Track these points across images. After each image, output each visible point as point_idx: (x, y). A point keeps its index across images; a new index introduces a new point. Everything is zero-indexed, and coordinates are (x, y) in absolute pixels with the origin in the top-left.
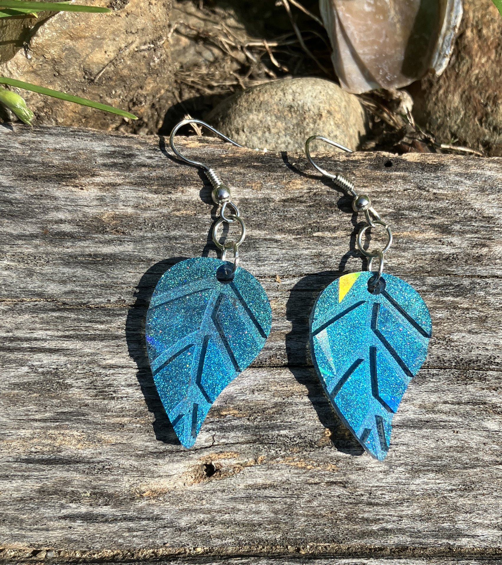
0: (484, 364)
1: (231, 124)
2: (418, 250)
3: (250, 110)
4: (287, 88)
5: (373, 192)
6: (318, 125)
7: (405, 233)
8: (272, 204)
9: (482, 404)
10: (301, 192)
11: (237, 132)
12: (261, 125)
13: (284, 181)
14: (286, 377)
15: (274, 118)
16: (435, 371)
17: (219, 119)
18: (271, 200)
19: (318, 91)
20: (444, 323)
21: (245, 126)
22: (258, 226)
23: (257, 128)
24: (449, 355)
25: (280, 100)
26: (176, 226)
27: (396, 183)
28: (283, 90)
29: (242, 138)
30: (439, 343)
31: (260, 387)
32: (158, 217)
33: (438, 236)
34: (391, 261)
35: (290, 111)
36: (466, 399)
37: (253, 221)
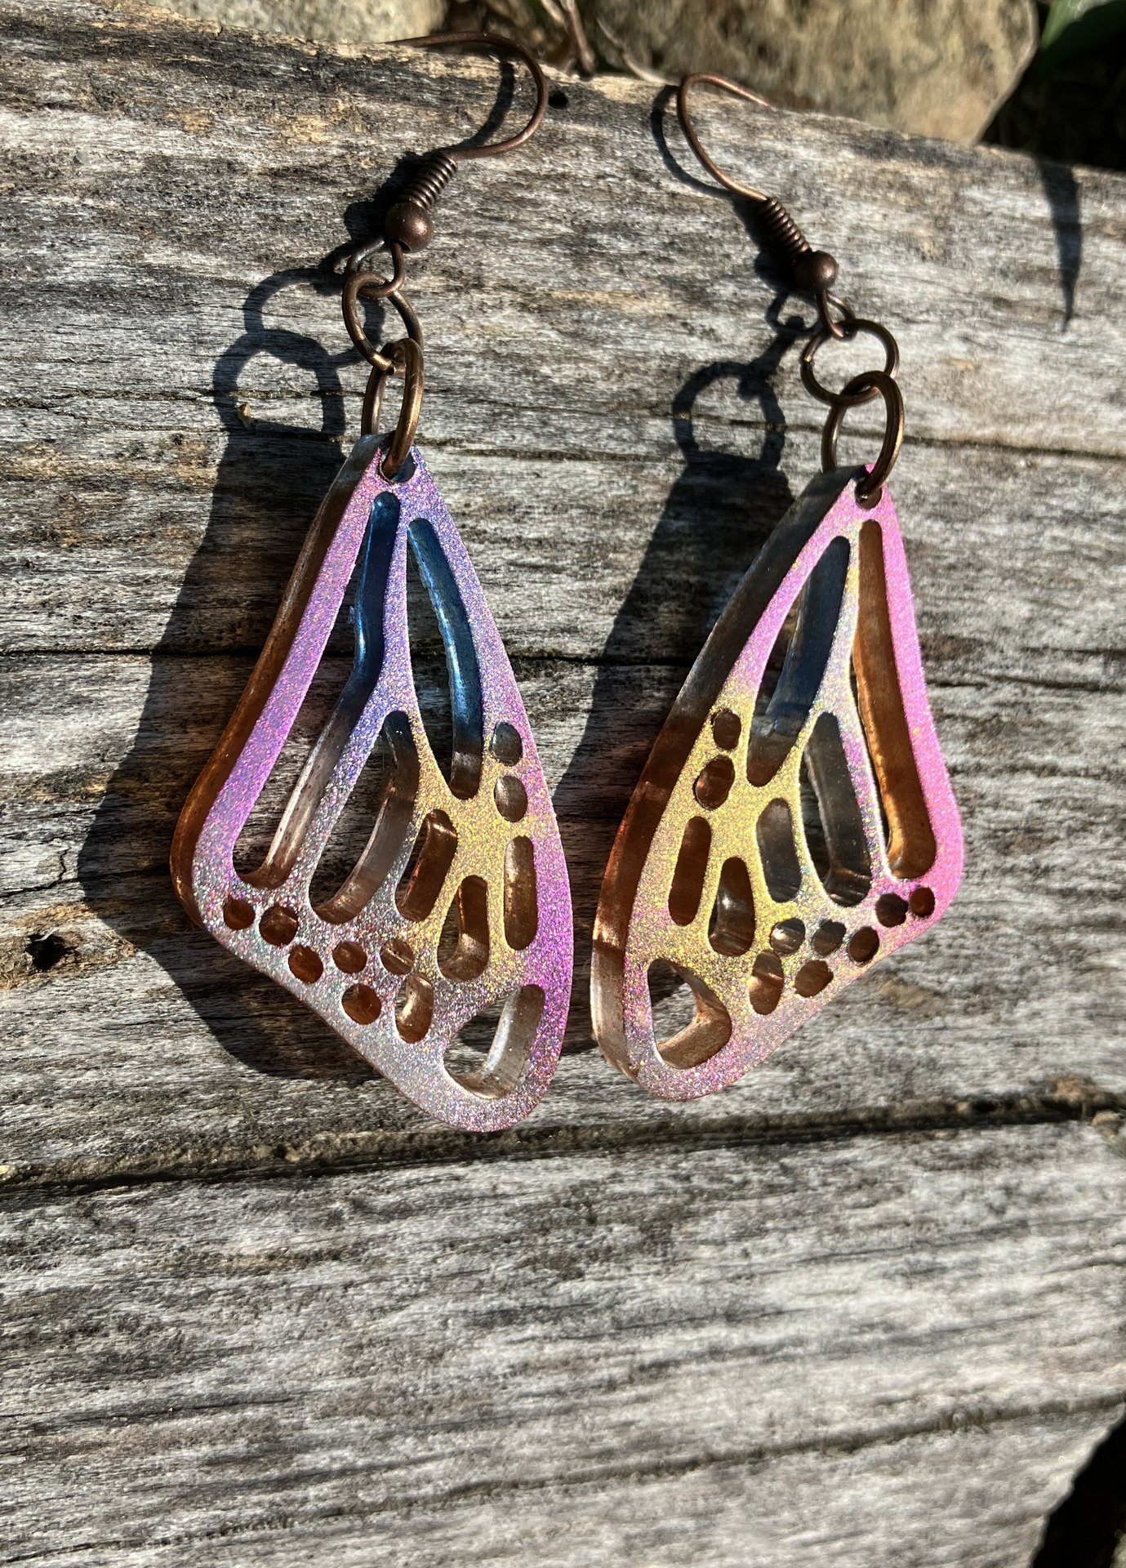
2: (629, 345)
5: (518, 173)
7: (598, 296)
8: (240, 180)
10: (324, 154)
13: (277, 116)
18: (237, 167)
22: (199, 241)
27: (578, 155)
31: (204, 711)
33: (681, 310)
34: (559, 370)
37: (186, 224)
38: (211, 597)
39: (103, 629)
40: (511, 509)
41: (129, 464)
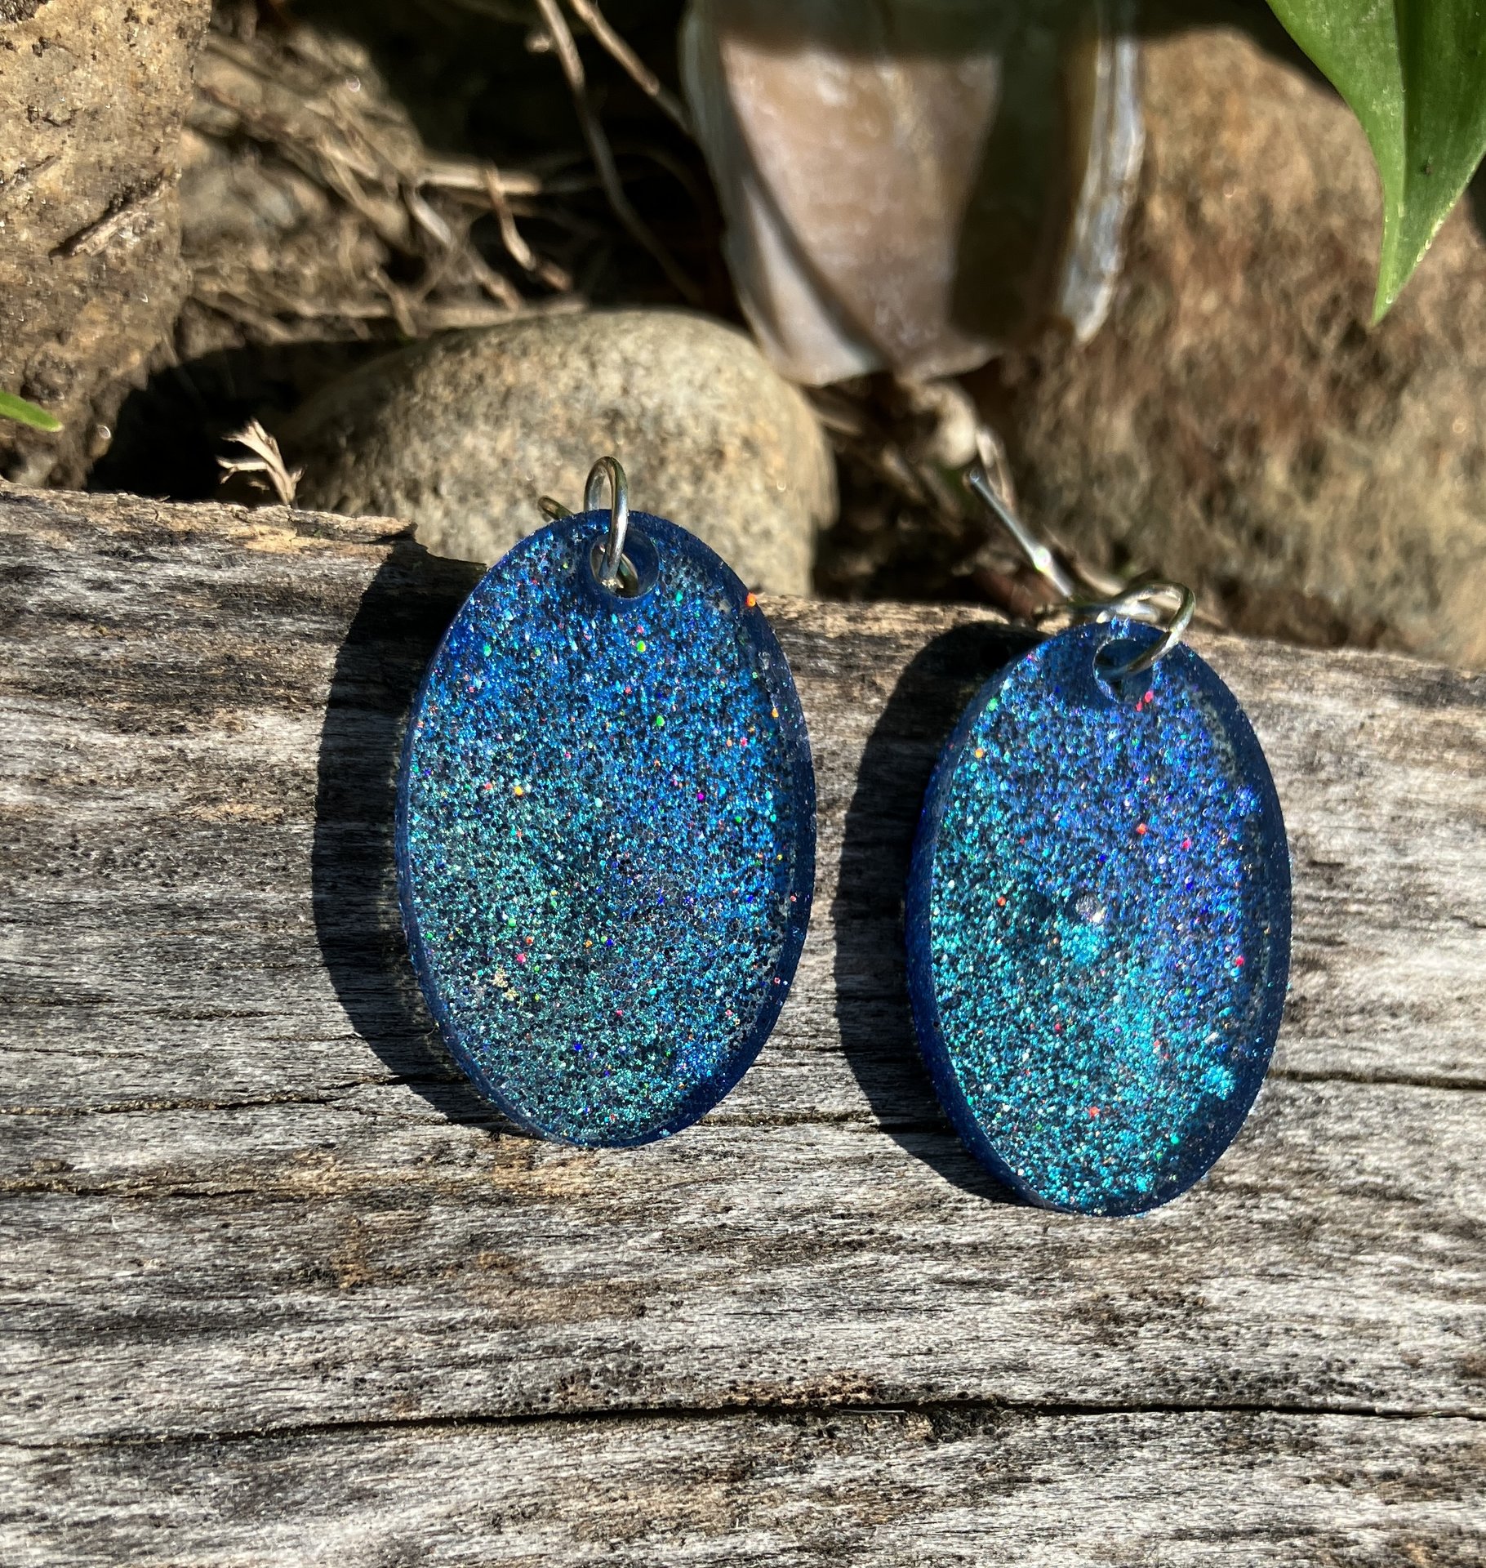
0: (1307, 1388)
1: (389, 461)
3: (465, 418)
4: (605, 344)
6: (711, 489)
9: (1301, 1533)
11: (413, 494)
12: (502, 475)
14: (620, 1458)
15: (551, 452)
16: (1146, 1421)
17: (343, 442)
19: (709, 365)
20: (1179, 1243)
21: (446, 474)
23: (491, 485)
24: (1193, 1360)
25: (578, 388)
26: (202, 863)
28: (587, 351)
29: (429, 519)
30: (1160, 1317)
31: (525, 1502)
32: (128, 825)
35: (611, 430)
36: (1252, 1519)
38: (534, 1344)
39: (393, 1394)
40: (935, 1206)
41: (431, 1170)
